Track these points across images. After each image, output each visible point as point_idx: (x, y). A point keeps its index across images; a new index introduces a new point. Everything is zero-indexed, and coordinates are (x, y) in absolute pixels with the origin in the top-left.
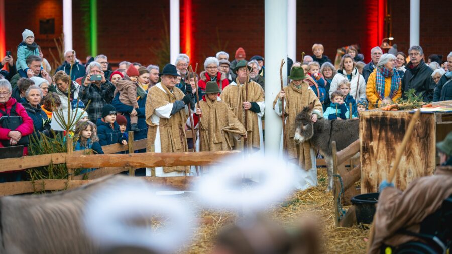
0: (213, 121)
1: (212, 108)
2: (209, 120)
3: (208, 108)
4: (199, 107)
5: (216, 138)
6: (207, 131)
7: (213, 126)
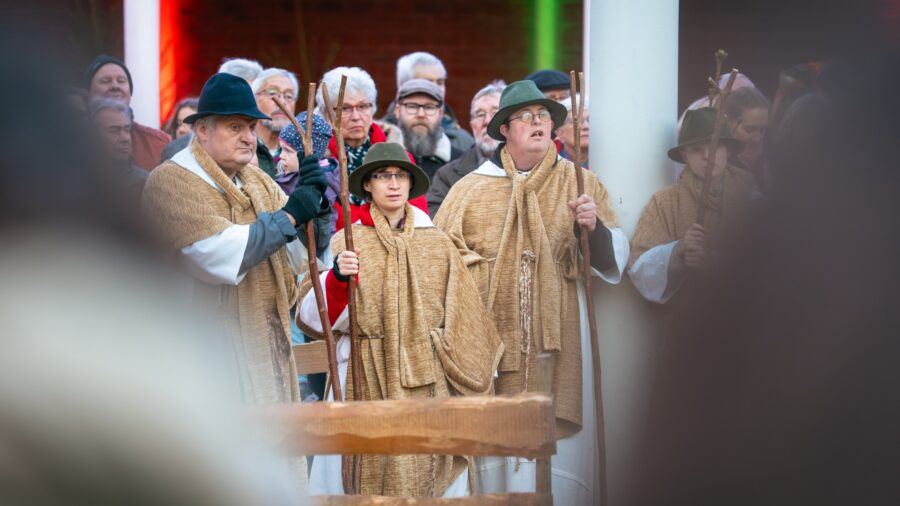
0: (397, 301)
1: (392, 250)
2: (384, 299)
3: (381, 254)
4: (349, 245)
5: (409, 366)
6: (376, 344)
7: (398, 323)
